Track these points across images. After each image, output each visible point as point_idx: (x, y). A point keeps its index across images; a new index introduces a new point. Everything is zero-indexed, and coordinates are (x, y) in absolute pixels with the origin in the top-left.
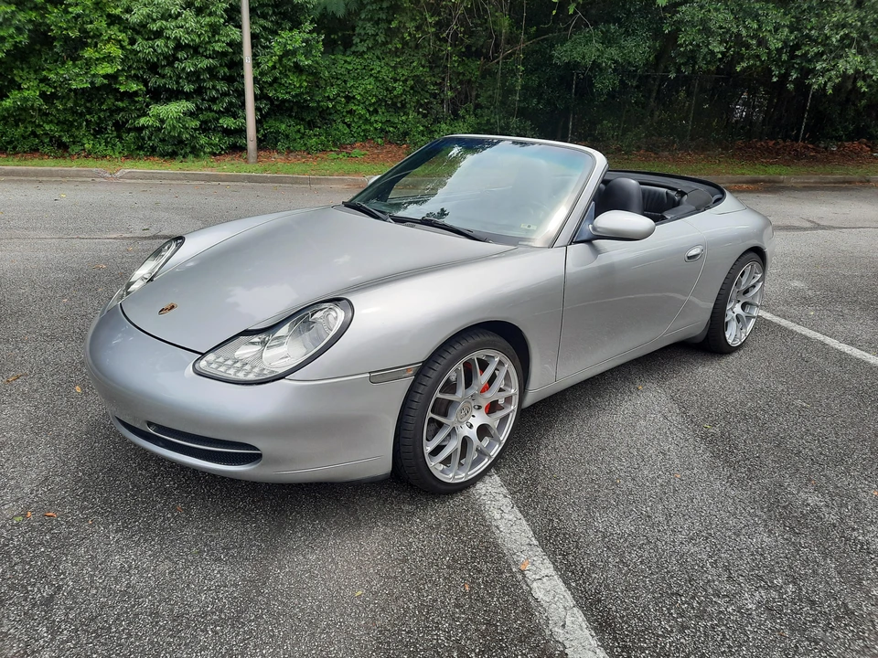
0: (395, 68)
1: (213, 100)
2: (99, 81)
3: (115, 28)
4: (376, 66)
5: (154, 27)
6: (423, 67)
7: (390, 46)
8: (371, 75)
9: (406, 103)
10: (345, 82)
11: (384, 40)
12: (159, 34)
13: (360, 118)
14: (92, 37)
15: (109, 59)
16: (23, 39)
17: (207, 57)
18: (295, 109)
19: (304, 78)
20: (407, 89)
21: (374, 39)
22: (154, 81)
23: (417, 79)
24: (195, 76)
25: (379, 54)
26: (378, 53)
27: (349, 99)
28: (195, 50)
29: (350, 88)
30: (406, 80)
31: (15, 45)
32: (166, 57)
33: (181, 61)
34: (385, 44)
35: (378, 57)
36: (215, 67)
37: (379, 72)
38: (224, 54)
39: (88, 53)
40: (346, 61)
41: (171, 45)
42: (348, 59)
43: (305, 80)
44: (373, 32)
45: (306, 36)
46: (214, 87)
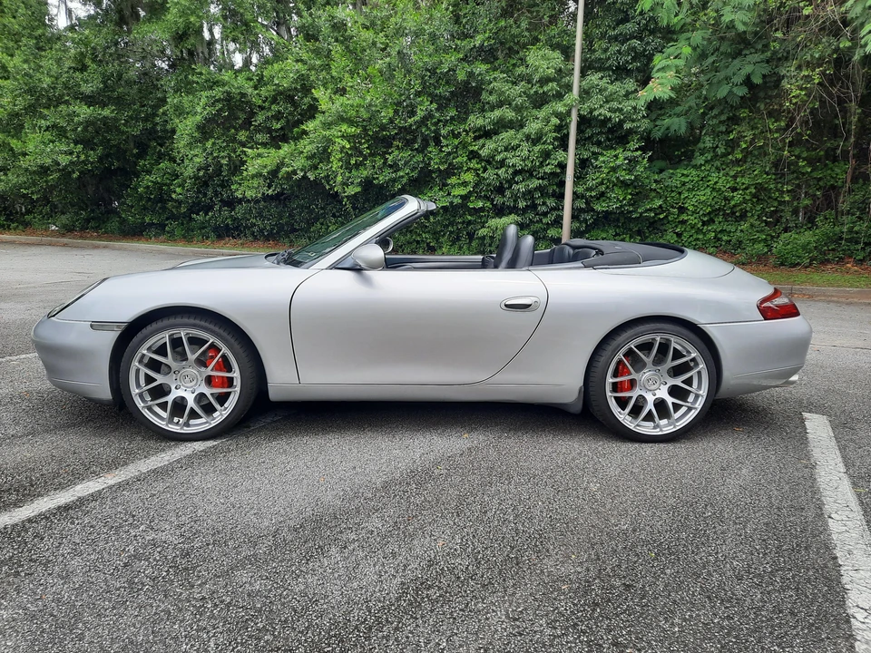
0: (735, 177)
1: (545, 214)
2: (457, 201)
3: (474, 161)
4: (714, 177)
5: (498, 158)
6: (767, 174)
7: (730, 157)
8: (708, 186)
9: (747, 211)
10: (680, 193)
11: (724, 151)
12: (502, 163)
13: (692, 228)
14: (457, 169)
15: (465, 184)
16: (415, 174)
17: (538, 179)
18: (622, 220)
19: (629, 191)
20: (748, 198)
21: (714, 151)
22: (499, 200)
23: (760, 187)
24: (529, 194)
25: (719, 165)
26: (718, 163)
27: (682, 210)
28: (529, 173)
29: (684, 199)
30: (746, 189)
31: (410, 180)
32: (507, 181)
33: (517, 183)
34: (725, 155)
35: (717, 168)
36: (545, 186)
37: (716, 183)
38: (553, 174)
39: (453, 180)
40: (683, 175)
41: (511, 171)
42: (685, 172)
43: (630, 194)
44: (711, 145)
45: (629, 154)
46: (544, 203)
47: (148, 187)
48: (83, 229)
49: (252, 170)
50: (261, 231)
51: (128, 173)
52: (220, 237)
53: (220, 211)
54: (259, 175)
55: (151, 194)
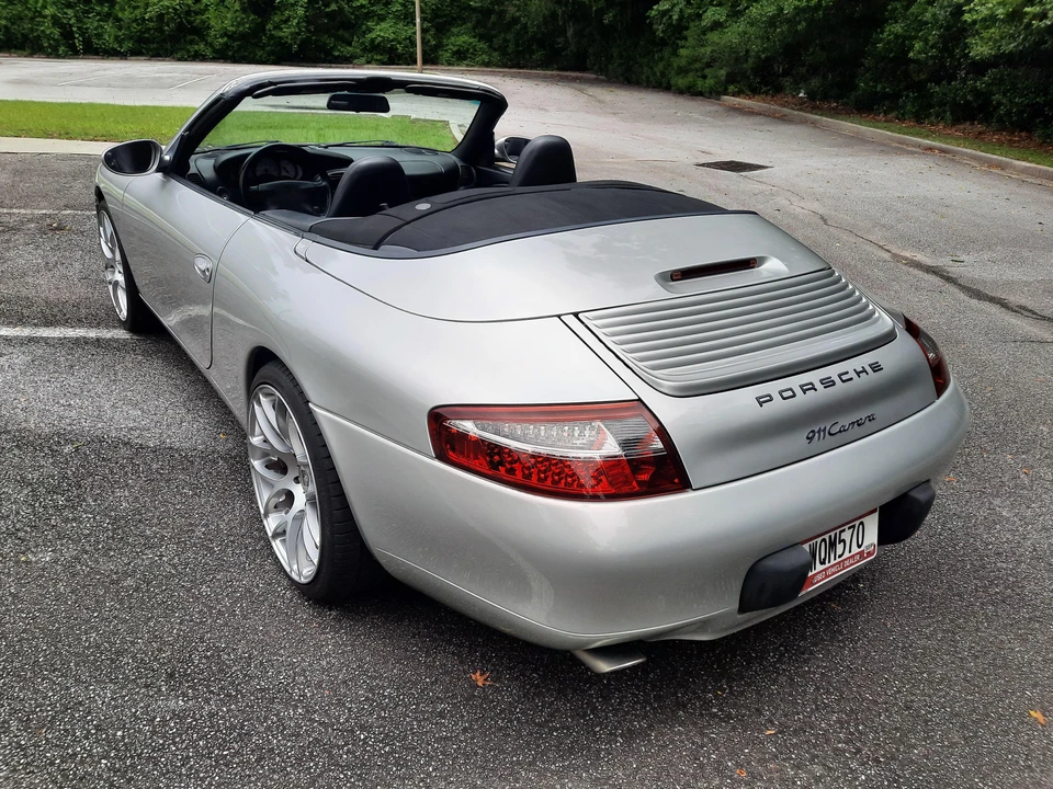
47: (889, 42)
48: (825, 98)
49: (984, 11)
50: (1009, 113)
51: (878, 22)
52: (956, 121)
53: (964, 81)
54: (991, 20)
55: (891, 51)
